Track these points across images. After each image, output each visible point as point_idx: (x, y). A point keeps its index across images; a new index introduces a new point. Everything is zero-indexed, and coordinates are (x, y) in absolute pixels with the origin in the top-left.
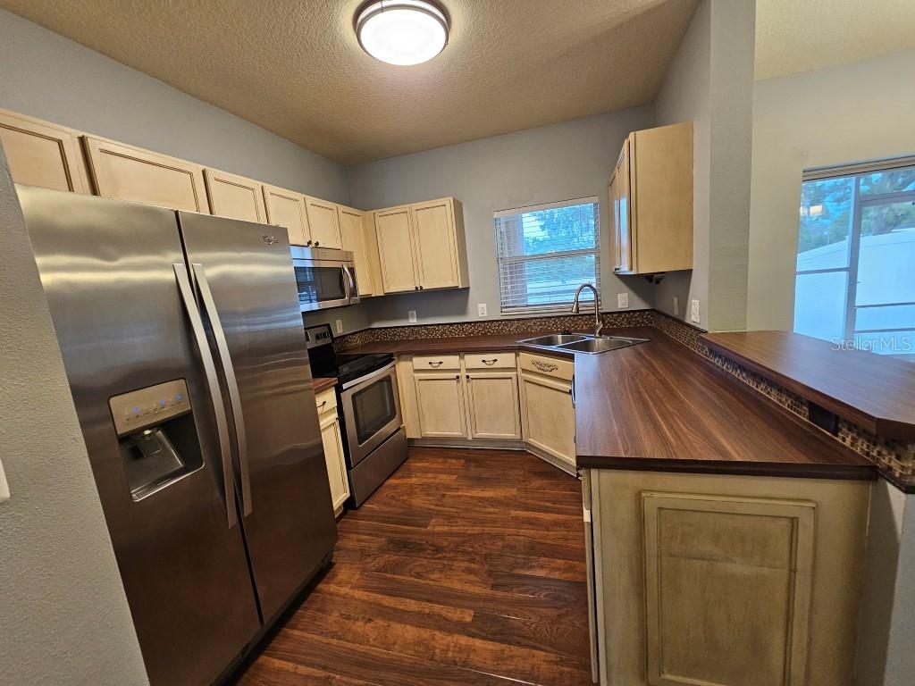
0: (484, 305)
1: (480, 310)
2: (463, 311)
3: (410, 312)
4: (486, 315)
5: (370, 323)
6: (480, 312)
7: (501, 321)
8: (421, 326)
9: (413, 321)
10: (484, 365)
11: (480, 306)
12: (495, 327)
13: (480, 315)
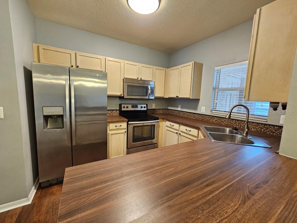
0: (204, 108)
1: (203, 109)
2: (196, 109)
3: (179, 106)
4: (204, 112)
5: (168, 107)
6: (202, 110)
7: (210, 116)
8: (181, 111)
9: (179, 109)
10: (186, 131)
11: (202, 107)
12: (206, 118)
13: (202, 112)
